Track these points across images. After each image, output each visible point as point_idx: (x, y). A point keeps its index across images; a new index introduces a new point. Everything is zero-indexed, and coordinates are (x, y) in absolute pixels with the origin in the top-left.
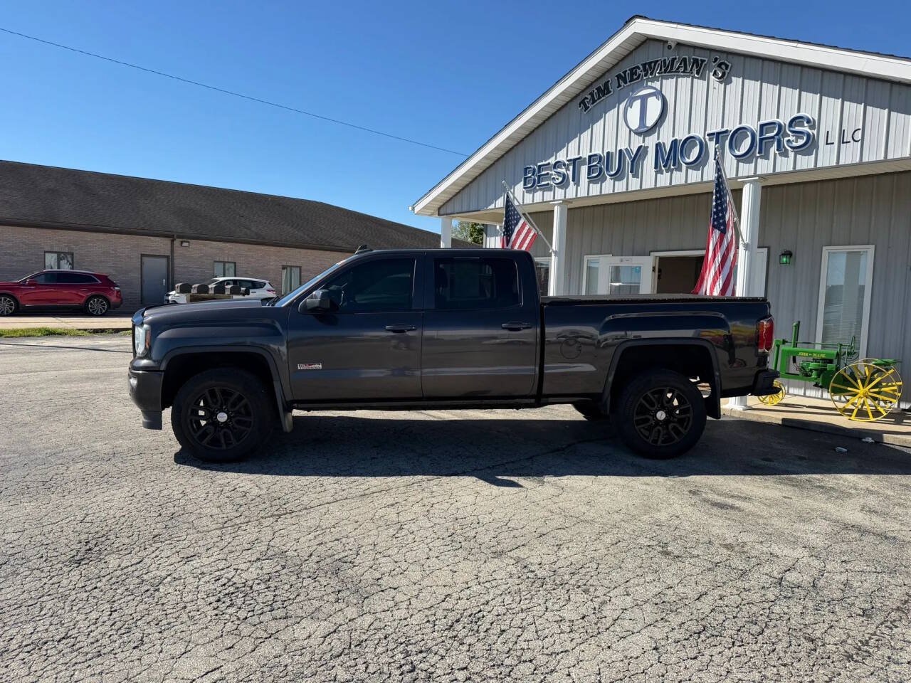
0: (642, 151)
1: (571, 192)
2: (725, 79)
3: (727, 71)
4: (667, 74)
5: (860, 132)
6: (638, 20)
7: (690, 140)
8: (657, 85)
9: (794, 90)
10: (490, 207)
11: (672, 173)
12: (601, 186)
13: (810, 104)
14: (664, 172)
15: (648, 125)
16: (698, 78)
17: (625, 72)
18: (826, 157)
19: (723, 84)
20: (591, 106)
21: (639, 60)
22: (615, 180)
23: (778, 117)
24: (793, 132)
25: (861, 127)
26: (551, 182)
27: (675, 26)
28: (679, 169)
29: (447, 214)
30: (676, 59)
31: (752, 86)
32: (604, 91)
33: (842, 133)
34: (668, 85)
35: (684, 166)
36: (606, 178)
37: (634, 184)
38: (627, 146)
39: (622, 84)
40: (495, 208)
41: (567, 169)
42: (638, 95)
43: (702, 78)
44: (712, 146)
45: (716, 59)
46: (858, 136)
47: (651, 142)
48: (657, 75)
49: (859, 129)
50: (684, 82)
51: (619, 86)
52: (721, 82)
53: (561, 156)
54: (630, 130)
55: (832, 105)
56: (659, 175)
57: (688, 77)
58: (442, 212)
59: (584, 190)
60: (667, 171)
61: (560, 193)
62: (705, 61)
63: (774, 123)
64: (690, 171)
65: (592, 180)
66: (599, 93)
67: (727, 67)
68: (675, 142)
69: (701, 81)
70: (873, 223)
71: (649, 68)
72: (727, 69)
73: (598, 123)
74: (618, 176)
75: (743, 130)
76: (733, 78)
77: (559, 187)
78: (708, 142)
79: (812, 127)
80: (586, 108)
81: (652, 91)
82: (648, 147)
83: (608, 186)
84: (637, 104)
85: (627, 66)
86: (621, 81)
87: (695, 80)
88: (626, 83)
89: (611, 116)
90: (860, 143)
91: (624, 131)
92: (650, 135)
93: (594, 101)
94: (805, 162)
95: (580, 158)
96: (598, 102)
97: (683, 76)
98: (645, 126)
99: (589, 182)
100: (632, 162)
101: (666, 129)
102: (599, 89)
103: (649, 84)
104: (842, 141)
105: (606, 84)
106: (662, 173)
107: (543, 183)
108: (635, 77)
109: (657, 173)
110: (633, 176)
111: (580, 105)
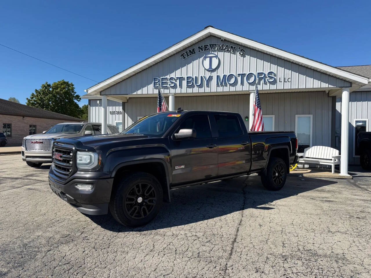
0: (211, 78)
1: (178, 90)
2: (243, 56)
3: (244, 53)
4: (220, 50)
5: (290, 79)
6: (210, 28)
7: (231, 76)
8: (216, 53)
9: (268, 63)
10: (134, 94)
11: (223, 87)
12: (193, 89)
13: (274, 68)
14: (220, 86)
15: (213, 68)
16: (232, 53)
17: (202, 46)
18: (280, 86)
19: (243, 57)
20: (186, 57)
21: (208, 43)
22: (199, 88)
23: (263, 71)
24: (268, 76)
25: (290, 77)
26: (168, 86)
27: (227, 33)
28: (226, 86)
29: (106, 95)
30: (223, 45)
31: (254, 60)
32: (193, 52)
33: (285, 79)
34: (221, 54)
35: (228, 85)
36: (195, 86)
37: (207, 90)
38: (204, 75)
39: (201, 51)
40: (137, 94)
41: (176, 81)
42: (208, 56)
43: (234, 54)
44: (239, 79)
45: (240, 48)
46: (290, 80)
47: (214, 75)
48: (216, 50)
49: (290, 78)
50: (227, 54)
51: (199, 51)
52: (242, 56)
53: (173, 75)
54: (205, 69)
55: (281, 70)
56: (218, 87)
57: (229, 52)
58: (102, 93)
59: (184, 90)
60: (221, 86)
61: (172, 91)
62: (235, 48)
63: (263, 73)
64: (231, 87)
65: (188, 87)
66: (190, 52)
67: (244, 51)
68: (225, 76)
69: (234, 55)
70: (274, 108)
71: (212, 46)
72: (244, 52)
73: (190, 65)
74: (200, 86)
75: (251, 74)
76: (246, 55)
77: (171, 88)
78: (238, 77)
79: (275, 76)
80: (184, 58)
81: (215, 55)
82: (213, 76)
83: (196, 90)
84: (208, 60)
85: (203, 44)
86: (200, 49)
87: (231, 54)
88: (202, 50)
89: (196, 62)
90: (290, 82)
91: (202, 69)
92: (213, 72)
93: (188, 56)
94: (273, 87)
95: (182, 77)
96: (190, 56)
97: (227, 52)
98: (212, 68)
99: (187, 87)
100: (207, 81)
101: (220, 70)
102: (190, 51)
103: (212, 52)
104: (285, 81)
105: (193, 50)
106: (219, 87)
107: (164, 86)
108: (206, 49)
109: (217, 86)
110: (207, 87)
111: (181, 56)
